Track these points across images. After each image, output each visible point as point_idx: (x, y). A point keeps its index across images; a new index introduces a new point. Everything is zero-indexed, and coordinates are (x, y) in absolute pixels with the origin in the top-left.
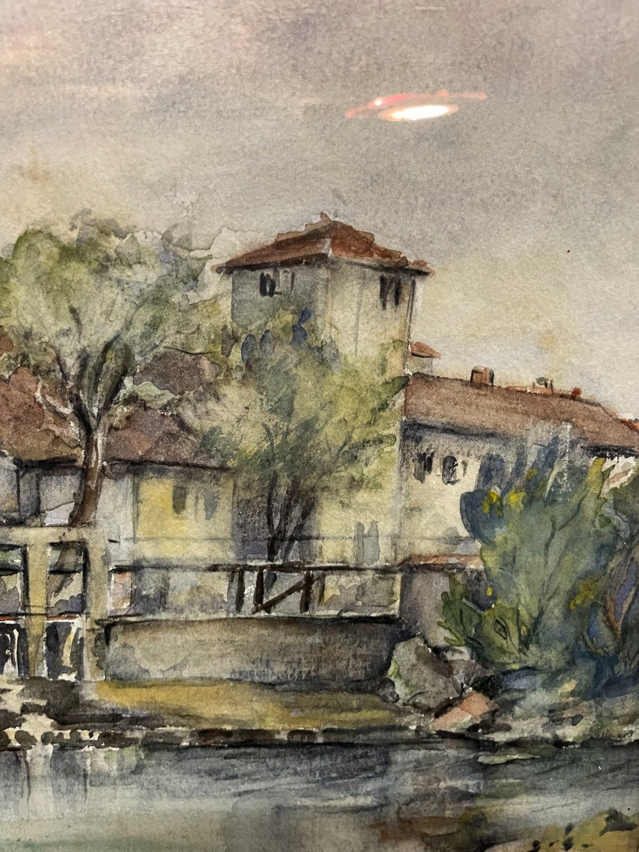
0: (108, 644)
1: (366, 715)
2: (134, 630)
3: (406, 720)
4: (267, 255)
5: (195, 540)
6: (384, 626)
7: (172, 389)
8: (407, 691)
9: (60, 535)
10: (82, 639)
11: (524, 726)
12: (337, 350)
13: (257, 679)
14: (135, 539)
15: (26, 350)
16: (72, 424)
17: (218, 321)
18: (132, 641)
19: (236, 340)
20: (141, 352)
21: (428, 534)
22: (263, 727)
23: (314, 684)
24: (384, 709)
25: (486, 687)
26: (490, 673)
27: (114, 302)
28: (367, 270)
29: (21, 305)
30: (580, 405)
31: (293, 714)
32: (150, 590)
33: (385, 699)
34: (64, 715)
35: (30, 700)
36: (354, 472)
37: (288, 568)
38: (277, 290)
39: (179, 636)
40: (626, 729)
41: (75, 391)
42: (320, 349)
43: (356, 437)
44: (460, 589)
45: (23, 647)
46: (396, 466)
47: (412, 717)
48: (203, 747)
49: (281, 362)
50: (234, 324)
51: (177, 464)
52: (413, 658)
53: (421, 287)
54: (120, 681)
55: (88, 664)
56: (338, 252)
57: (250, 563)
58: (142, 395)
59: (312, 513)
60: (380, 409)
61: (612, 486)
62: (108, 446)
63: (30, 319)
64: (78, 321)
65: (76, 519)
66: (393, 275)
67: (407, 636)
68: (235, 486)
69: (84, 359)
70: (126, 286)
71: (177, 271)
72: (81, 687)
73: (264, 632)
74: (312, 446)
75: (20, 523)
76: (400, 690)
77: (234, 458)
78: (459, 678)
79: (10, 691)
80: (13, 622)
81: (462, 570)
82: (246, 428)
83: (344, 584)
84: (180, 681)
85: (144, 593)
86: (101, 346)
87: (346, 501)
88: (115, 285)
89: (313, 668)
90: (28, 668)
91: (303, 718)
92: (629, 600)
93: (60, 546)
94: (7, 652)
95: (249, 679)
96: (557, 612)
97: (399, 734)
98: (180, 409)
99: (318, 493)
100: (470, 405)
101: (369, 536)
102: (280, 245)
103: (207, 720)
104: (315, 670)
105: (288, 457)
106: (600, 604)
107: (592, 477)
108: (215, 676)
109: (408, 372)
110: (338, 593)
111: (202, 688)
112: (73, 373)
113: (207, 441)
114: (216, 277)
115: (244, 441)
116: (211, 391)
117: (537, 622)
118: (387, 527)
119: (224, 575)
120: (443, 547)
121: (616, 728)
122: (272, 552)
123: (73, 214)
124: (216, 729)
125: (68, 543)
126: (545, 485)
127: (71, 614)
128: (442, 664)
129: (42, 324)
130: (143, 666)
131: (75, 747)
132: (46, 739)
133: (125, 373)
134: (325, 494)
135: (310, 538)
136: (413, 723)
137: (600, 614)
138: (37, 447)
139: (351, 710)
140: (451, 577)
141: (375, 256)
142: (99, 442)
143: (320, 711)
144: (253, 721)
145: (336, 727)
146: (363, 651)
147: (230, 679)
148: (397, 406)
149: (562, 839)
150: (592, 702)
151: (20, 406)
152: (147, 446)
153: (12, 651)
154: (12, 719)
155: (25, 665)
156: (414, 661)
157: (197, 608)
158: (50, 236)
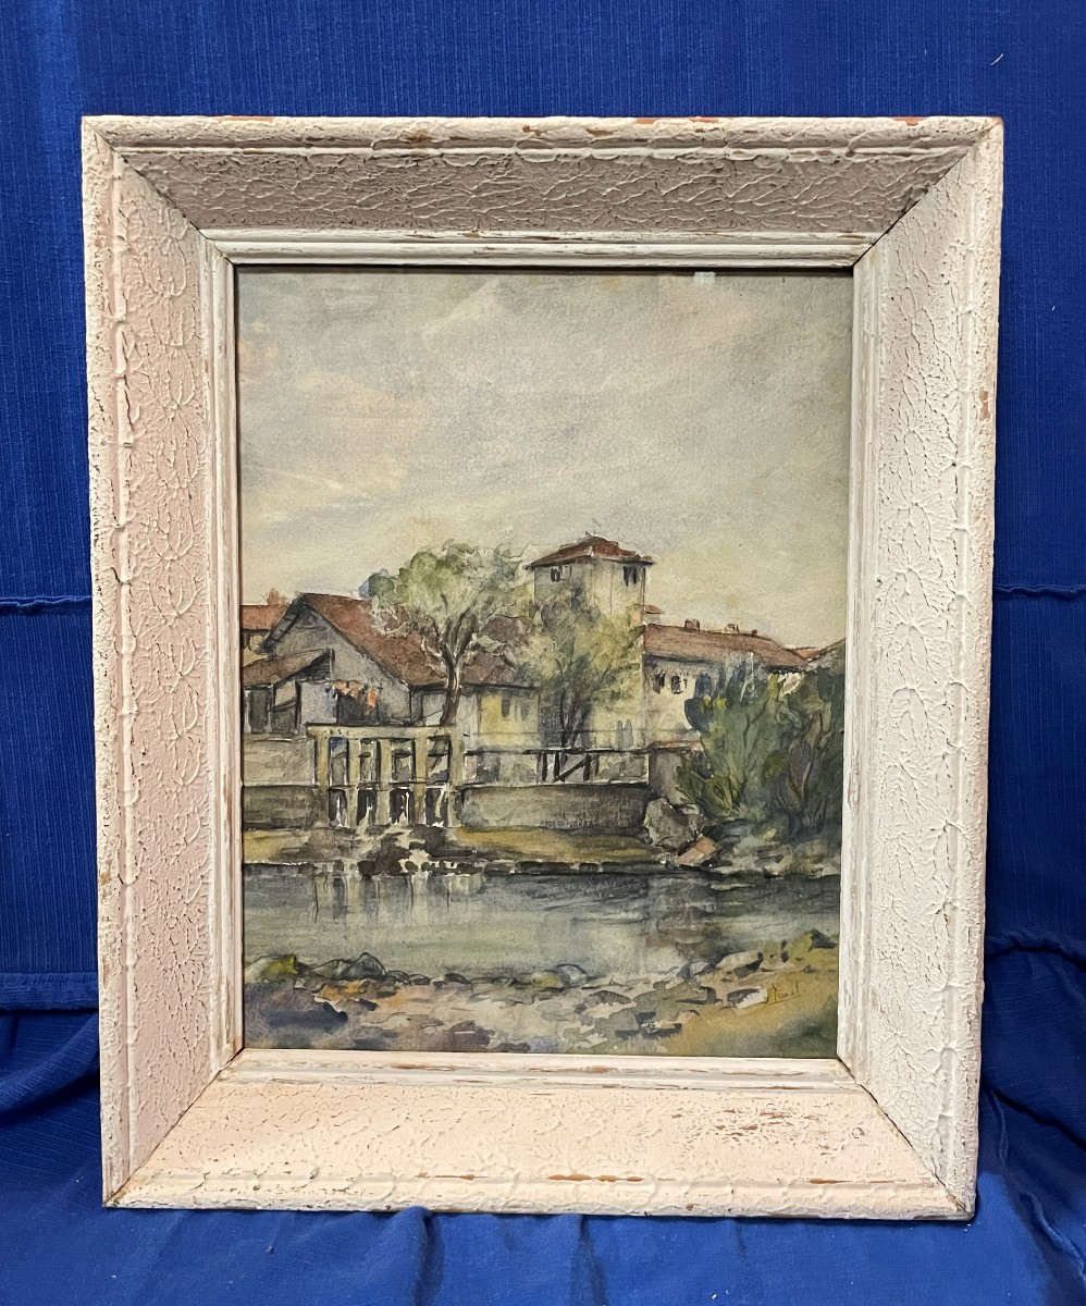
0: (463, 802)
1: (631, 852)
2: (479, 793)
4: (555, 558)
5: (516, 734)
6: (639, 790)
7: (500, 640)
8: (658, 835)
9: (435, 731)
10: (447, 799)
11: (741, 863)
12: (600, 612)
13: (557, 827)
14: (479, 734)
15: (416, 620)
16: (442, 663)
17: (527, 598)
18: (477, 801)
19: (538, 608)
20: (482, 618)
21: (665, 727)
22: (563, 861)
23: (595, 831)
24: (643, 848)
25: (712, 833)
26: (714, 823)
27: (466, 590)
28: (616, 563)
29: (414, 594)
30: (758, 640)
31: (582, 852)
32: (488, 767)
33: (642, 841)
34: (436, 850)
35: (415, 840)
36: (614, 688)
37: (574, 751)
38: (561, 578)
39: (507, 798)
40: (816, 867)
41: (444, 643)
42: (589, 612)
43: (614, 665)
44: (688, 764)
45: (412, 805)
46: (641, 683)
47: (663, 854)
49: (565, 620)
50: (537, 599)
51: (502, 686)
52: (660, 812)
53: (649, 571)
54: (471, 828)
55: (451, 816)
56: (597, 554)
57: (550, 749)
58: (483, 644)
59: (589, 715)
60: (628, 647)
61: (786, 692)
62: (462, 676)
63: (419, 602)
64: (446, 602)
65: (444, 722)
66: (632, 566)
67: (655, 797)
68: (540, 699)
69: (449, 624)
70: (473, 580)
71: (503, 570)
72: (446, 831)
73: (561, 794)
74: (587, 672)
75: (411, 725)
76: (653, 835)
78: (693, 827)
79: (403, 833)
80: (406, 788)
81: (689, 751)
82: (545, 662)
83: (612, 762)
84: (508, 828)
85: (485, 768)
86: (459, 615)
87: (610, 707)
89: (594, 819)
90: (414, 818)
91: (589, 855)
92: (807, 771)
93: (435, 738)
94: (402, 807)
95: (553, 827)
96: (756, 779)
97: (654, 867)
98: (505, 652)
99: (592, 702)
100: (686, 642)
101: (625, 729)
102: (563, 552)
103: (525, 855)
104: (595, 821)
105: (572, 679)
106: (787, 774)
107: (771, 687)
108: (530, 824)
109: (645, 623)
110: (608, 768)
111: (523, 833)
112: (443, 633)
113: (522, 669)
114: (525, 573)
115: (544, 670)
116: (524, 640)
117: (743, 786)
118: (637, 723)
119: (534, 756)
120: (675, 736)
121: (809, 866)
122: (564, 744)
123: (444, 542)
124: (532, 862)
125: (439, 737)
126: (740, 693)
127: (441, 783)
128: (680, 817)
129: (426, 605)
130: (485, 817)
132: (424, 867)
133: (472, 632)
134: (597, 702)
136: (663, 859)
137: (787, 780)
138: (421, 677)
139: (621, 848)
140: (682, 757)
141: (620, 555)
142: (458, 673)
143: (600, 849)
144: (556, 857)
145: (611, 861)
146: (626, 807)
147: (541, 827)
148: (639, 645)
149: (779, 952)
150: (789, 845)
151: (413, 653)
152: (485, 675)
153: (405, 807)
154: (404, 853)
155: (412, 816)
156: (661, 815)
157: (518, 778)
158: (431, 555)
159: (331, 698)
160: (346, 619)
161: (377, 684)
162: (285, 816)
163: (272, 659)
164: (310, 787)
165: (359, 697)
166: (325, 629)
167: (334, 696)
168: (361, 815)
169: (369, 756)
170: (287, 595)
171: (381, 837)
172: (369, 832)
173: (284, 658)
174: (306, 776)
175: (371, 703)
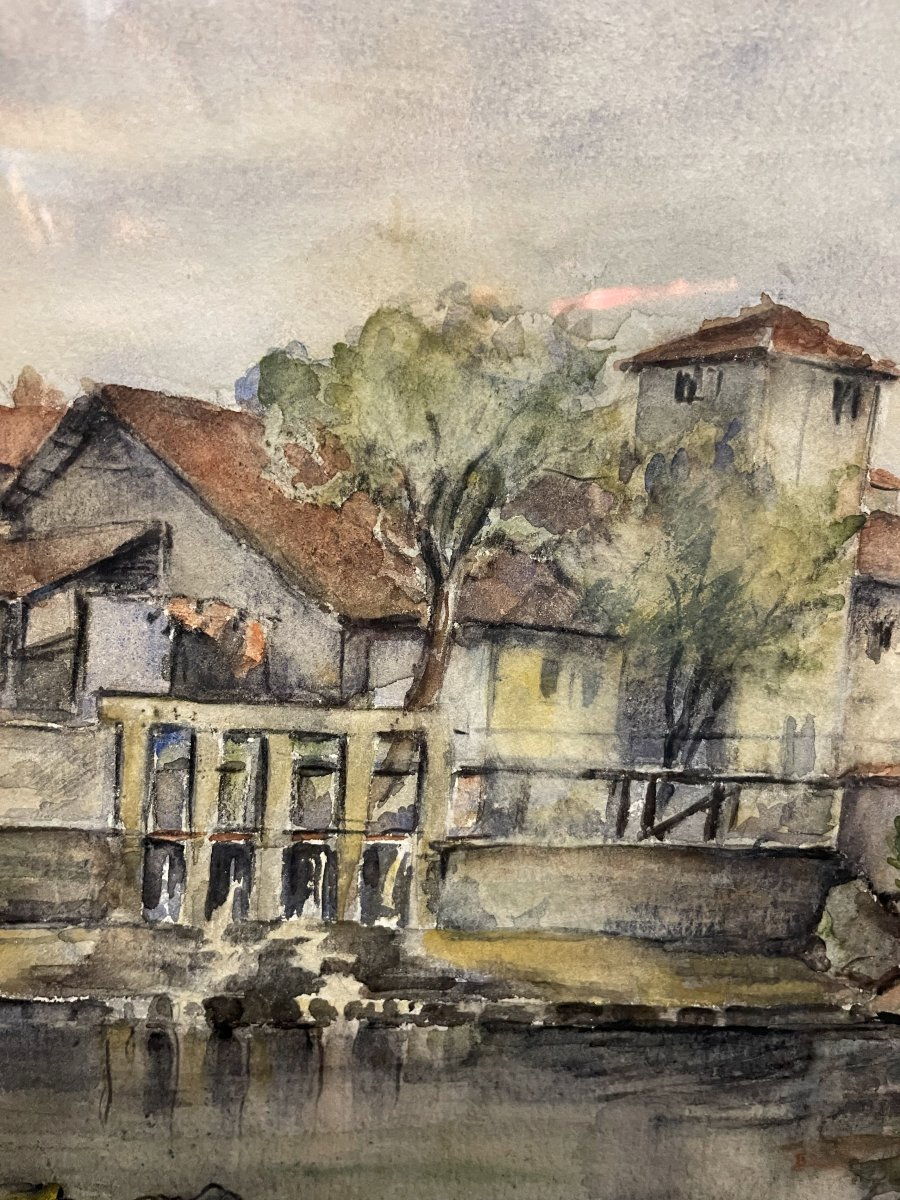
0: (443, 876)
1: (786, 987)
2: (479, 858)
3: (838, 996)
4: (688, 348)
5: (567, 735)
6: (816, 862)
7: (550, 527)
8: (842, 954)
9: (392, 721)
10: (410, 868)
12: (773, 477)
13: (639, 932)
14: (488, 731)
15: (366, 468)
16: (418, 571)
17: (617, 436)
18: (475, 874)
19: (639, 461)
20: (514, 475)
21: (881, 735)
22: (645, 1003)
23: (718, 942)
24: (810, 980)
27: (484, 407)
28: (818, 370)
29: (364, 409)
31: (686, 985)
32: (503, 802)
33: (812, 967)
34: (378, 977)
35: (334, 955)
36: (786, 645)
37: (689, 778)
38: (698, 394)
39: (538, 868)
41: (425, 527)
42: (751, 475)
43: (792, 597)
45: (332, 880)
46: (842, 640)
47: (847, 992)
48: (561, 1028)
49: (697, 491)
50: (638, 440)
51: (550, 629)
52: (852, 907)
53: (886, 394)
54: (456, 931)
55: (415, 905)
56: (781, 346)
57: (638, 769)
58: (510, 532)
59: (727, 701)
60: (825, 560)
62: (461, 602)
63: (374, 428)
64: (436, 432)
65: (415, 700)
66: (851, 378)
67: (846, 877)
68: (625, 661)
69: (439, 483)
70: (501, 386)
71: (570, 367)
72: (403, 938)
73: (653, 866)
74: (732, 609)
75: (341, 704)
76: (833, 953)
77: (626, 623)
79: (308, 940)
80: (320, 842)
82: (644, 582)
83: (766, 802)
84: (536, 932)
85: (496, 806)
86: (462, 466)
87: (774, 686)
88: (487, 383)
89: (717, 919)
90: (335, 907)
91: (700, 991)
93: (391, 736)
94: (310, 884)
95: (629, 933)
97: (828, 1017)
98: (559, 554)
99: (737, 675)
101: (802, 735)
102: (706, 335)
103: (569, 989)
104: (720, 923)
105: (700, 622)
108: (584, 927)
109: (866, 509)
110: (756, 814)
111: (566, 945)
112: (423, 503)
113: (591, 597)
114: (620, 376)
115: (640, 600)
116: (601, 530)
118: (827, 724)
119: (602, 784)
122: (669, 755)
123: (441, 289)
124: (581, 1004)
125: (401, 733)
127: (399, 832)
128: (890, 919)
129: (390, 435)
130: (487, 909)
131: (387, 1025)
133: (490, 504)
134: (747, 675)
135: (721, 736)
136: (847, 1000)
138: (369, 599)
139: (766, 980)
141: (829, 351)
142: (451, 596)
143: (725, 980)
144: (631, 993)
145: (744, 1004)
146: (786, 897)
147: (605, 933)
148: (848, 557)
151: (353, 544)
152: (513, 603)
153: (316, 883)
154: (307, 982)
155: (331, 903)
156: (853, 913)
157: (564, 830)
158: (410, 317)
159: (158, 638)
160: (203, 454)
161: (269, 610)
162: (41, 896)
163: (21, 537)
164: (101, 834)
165: (224, 638)
166: (150, 474)
167: (167, 632)
168: (215, 898)
169: (241, 768)
170: (61, 387)
171: (258, 947)
172: (233, 935)
173: (49, 536)
174: (94, 809)
175: (252, 652)
